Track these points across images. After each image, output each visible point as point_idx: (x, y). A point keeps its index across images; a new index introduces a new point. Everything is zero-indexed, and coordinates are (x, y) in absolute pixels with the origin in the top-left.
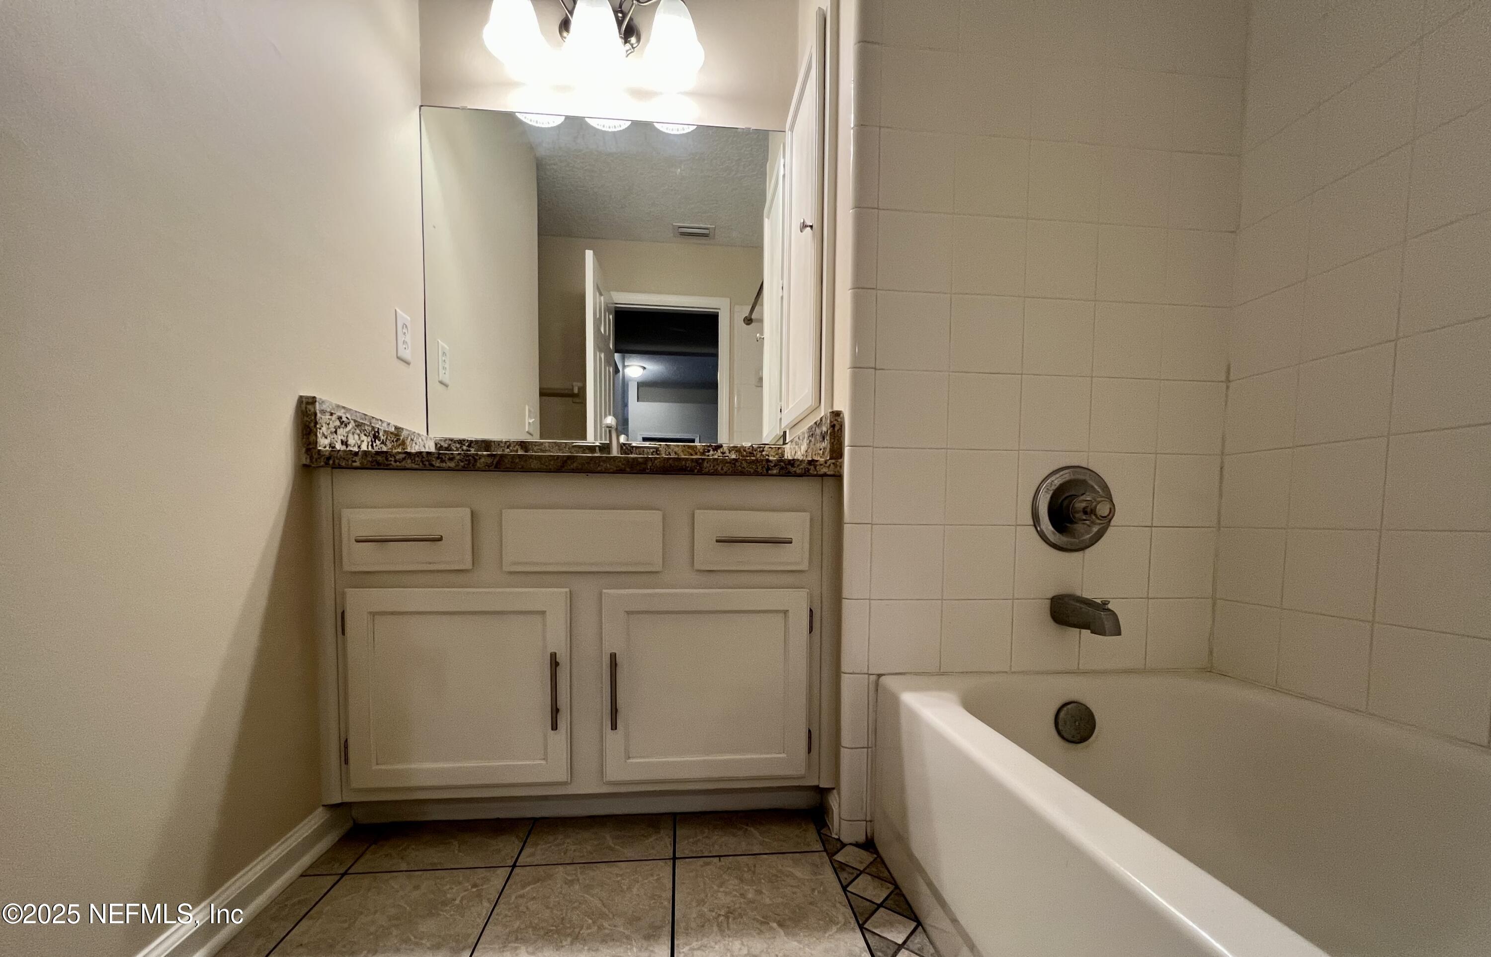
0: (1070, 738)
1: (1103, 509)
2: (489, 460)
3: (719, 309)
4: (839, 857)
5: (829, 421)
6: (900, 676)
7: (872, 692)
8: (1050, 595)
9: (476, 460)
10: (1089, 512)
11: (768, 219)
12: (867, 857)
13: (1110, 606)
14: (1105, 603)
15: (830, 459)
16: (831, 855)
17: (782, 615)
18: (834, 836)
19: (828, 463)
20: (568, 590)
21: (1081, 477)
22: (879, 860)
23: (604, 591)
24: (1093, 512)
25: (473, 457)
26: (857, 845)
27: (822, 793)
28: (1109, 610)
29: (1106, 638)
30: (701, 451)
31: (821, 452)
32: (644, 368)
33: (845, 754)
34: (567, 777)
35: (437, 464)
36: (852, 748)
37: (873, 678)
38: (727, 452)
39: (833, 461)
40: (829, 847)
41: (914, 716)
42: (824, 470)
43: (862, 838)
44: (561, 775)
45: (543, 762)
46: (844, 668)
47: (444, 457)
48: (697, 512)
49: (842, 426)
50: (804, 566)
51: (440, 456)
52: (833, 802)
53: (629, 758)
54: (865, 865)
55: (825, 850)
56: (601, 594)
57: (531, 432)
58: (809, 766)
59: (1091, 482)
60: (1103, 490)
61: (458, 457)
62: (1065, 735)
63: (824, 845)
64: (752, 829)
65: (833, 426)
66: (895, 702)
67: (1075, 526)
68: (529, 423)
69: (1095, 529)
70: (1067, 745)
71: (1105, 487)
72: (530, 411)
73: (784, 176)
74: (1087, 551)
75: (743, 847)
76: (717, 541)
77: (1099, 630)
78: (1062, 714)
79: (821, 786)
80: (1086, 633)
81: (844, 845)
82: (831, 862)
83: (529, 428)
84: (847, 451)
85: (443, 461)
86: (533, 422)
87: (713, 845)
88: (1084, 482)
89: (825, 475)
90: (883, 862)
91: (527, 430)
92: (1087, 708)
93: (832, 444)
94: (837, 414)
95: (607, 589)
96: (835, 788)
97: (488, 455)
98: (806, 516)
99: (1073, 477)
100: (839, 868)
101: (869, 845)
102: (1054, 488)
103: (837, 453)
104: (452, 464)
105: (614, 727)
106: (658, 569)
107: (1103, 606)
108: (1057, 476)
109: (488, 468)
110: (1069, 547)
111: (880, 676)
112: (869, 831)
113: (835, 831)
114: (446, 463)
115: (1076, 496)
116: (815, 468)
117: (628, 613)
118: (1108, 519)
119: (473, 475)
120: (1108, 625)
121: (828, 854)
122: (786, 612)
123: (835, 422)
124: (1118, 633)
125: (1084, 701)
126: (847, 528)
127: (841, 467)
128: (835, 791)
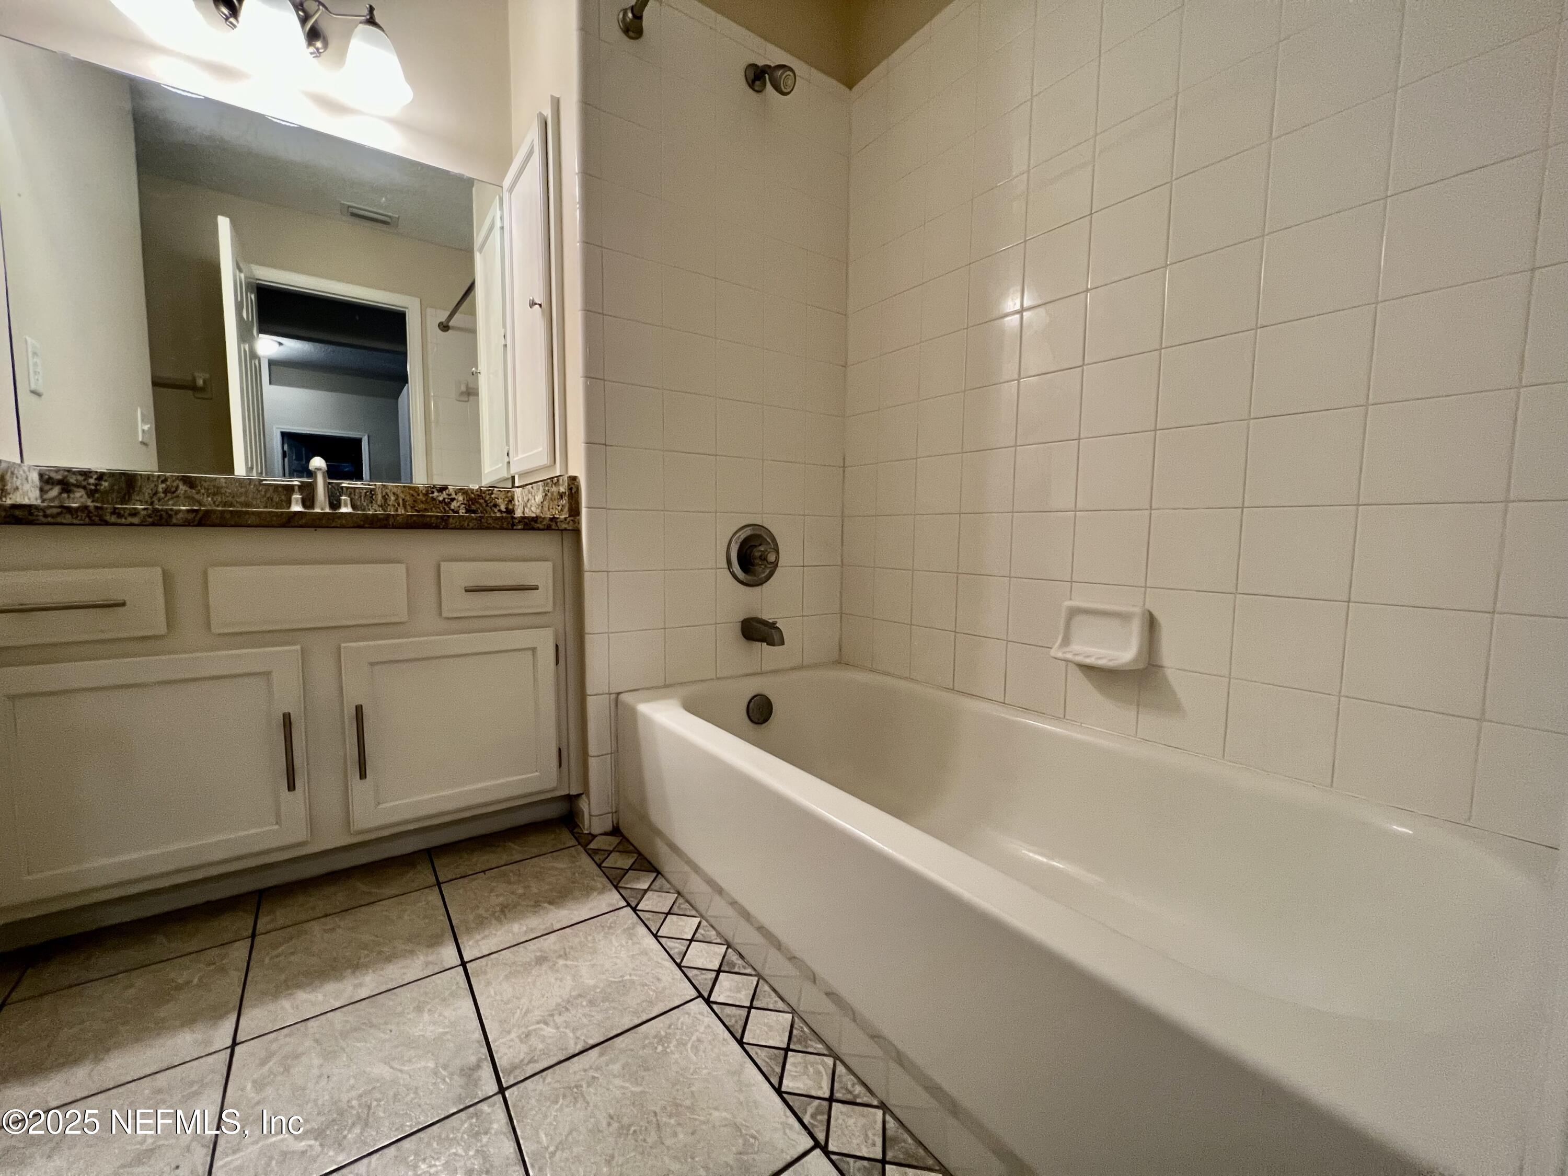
0: (756, 721)
1: (772, 557)
2: (190, 516)
3: (407, 308)
4: (592, 846)
5: (566, 484)
6: (635, 693)
7: (613, 707)
8: (741, 619)
9: (170, 516)
10: (764, 558)
11: (481, 253)
12: (615, 840)
13: (777, 625)
14: (774, 623)
15: (569, 516)
16: (585, 846)
17: (530, 652)
18: (586, 832)
19: (568, 520)
20: (298, 647)
21: (758, 532)
22: (625, 839)
23: (343, 645)
24: (765, 559)
25: (167, 513)
26: (605, 834)
27: (571, 799)
28: (777, 628)
29: (776, 648)
30: (424, 492)
31: (560, 508)
32: (280, 344)
33: (593, 763)
34: (307, 834)
35: (113, 519)
36: (598, 756)
37: (613, 697)
38: (453, 494)
39: (572, 518)
40: (582, 841)
41: (649, 721)
42: (564, 526)
43: (608, 827)
44: (301, 834)
45: (276, 827)
46: (589, 691)
47: (122, 512)
48: (443, 564)
49: (578, 489)
50: (549, 608)
51: (117, 511)
52: (583, 805)
53: (379, 803)
54: (614, 846)
55: (580, 844)
56: (339, 649)
57: (146, 441)
58: (560, 778)
59: (765, 536)
60: (773, 542)
61: (145, 512)
62: (752, 718)
63: (577, 840)
64: (510, 844)
65: (570, 489)
66: (633, 712)
67: (757, 568)
68: (143, 431)
69: (767, 571)
70: (756, 726)
71: (774, 539)
72: (142, 414)
73: (502, 228)
74: (765, 585)
75: (505, 858)
76: (466, 591)
77: (771, 643)
78: (751, 704)
79: (571, 793)
80: (764, 644)
81: (594, 837)
82: (586, 851)
83: (143, 437)
84: (584, 511)
85: (120, 516)
86: (149, 428)
87: (476, 865)
88: (759, 536)
89: (566, 529)
90: (628, 841)
91: (140, 439)
92: (767, 698)
93: (570, 504)
94: (573, 479)
95: (347, 642)
96: (586, 791)
97: (188, 511)
98: (549, 565)
99: (752, 533)
100: (591, 854)
101: (616, 831)
102: (740, 540)
103: (575, 511)
104: (136, 520)
105: (363, 775)
106: (403, 620)
107: (773, 626)
108: (742, 531)
109: (187, 523)
110: (752, 583)
111: (619, 694)
112: (614, 820)
113: (586, 827)
114: (126, 519)
115: (755, 546)
116: (556, 524)
117: (372, 664)
118: (776, 564)
119: (168, 529)
120: (776, 638)
121: (582, 846)
122: (534, 650)
123: (573, 486)
124: (783, 643)
125: (763, 693)
126: (587, 576)
127: (579, 523)
128: (584, 796)
